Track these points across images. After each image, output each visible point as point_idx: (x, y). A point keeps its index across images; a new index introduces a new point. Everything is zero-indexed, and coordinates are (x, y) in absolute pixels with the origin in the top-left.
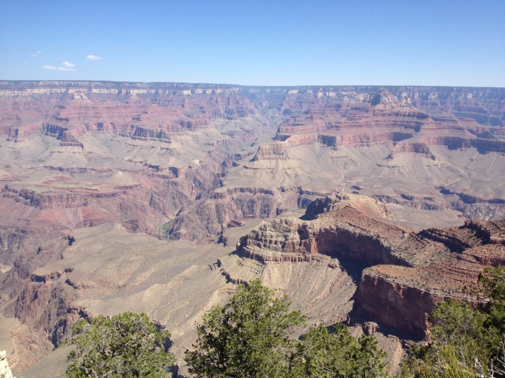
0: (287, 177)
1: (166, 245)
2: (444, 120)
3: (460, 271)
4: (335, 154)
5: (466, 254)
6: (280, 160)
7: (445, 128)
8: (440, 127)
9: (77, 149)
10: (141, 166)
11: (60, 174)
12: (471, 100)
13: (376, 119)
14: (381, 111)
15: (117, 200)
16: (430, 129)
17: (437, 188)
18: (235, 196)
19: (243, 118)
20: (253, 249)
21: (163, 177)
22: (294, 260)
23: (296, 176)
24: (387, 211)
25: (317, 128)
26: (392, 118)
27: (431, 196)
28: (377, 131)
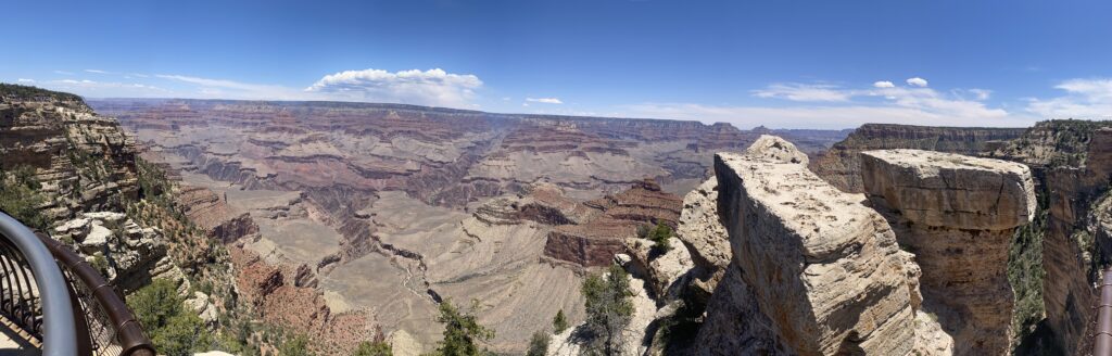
1: (430, 208)
6: (503, 160)
7: (596, 142)
9: (388, 145)
10: (422, 159)
11: (377, 159)
15: (406, 178)
16: (585, 142)
17: (592, 178)
18: (476, 182)
20: (485, 216)
21: (435, 167)
22: (509, 224)
23: (513, 171)
24: (564, 192)
25: (525, 141)
26: (566, 136)
27: (588, 182)
28: (558, 143)
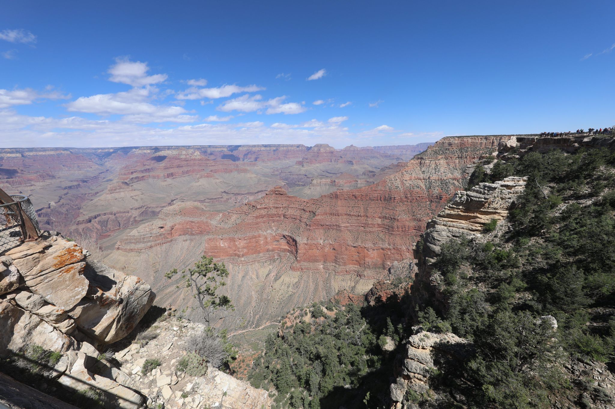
4: (164, 183)
13: (183, 163)
14: (185, 158)
17: (223, 192)
19: (86, 169)
23: (142, 199)
26: (192, 162)
27: (221, 196)
28: (185, 169)
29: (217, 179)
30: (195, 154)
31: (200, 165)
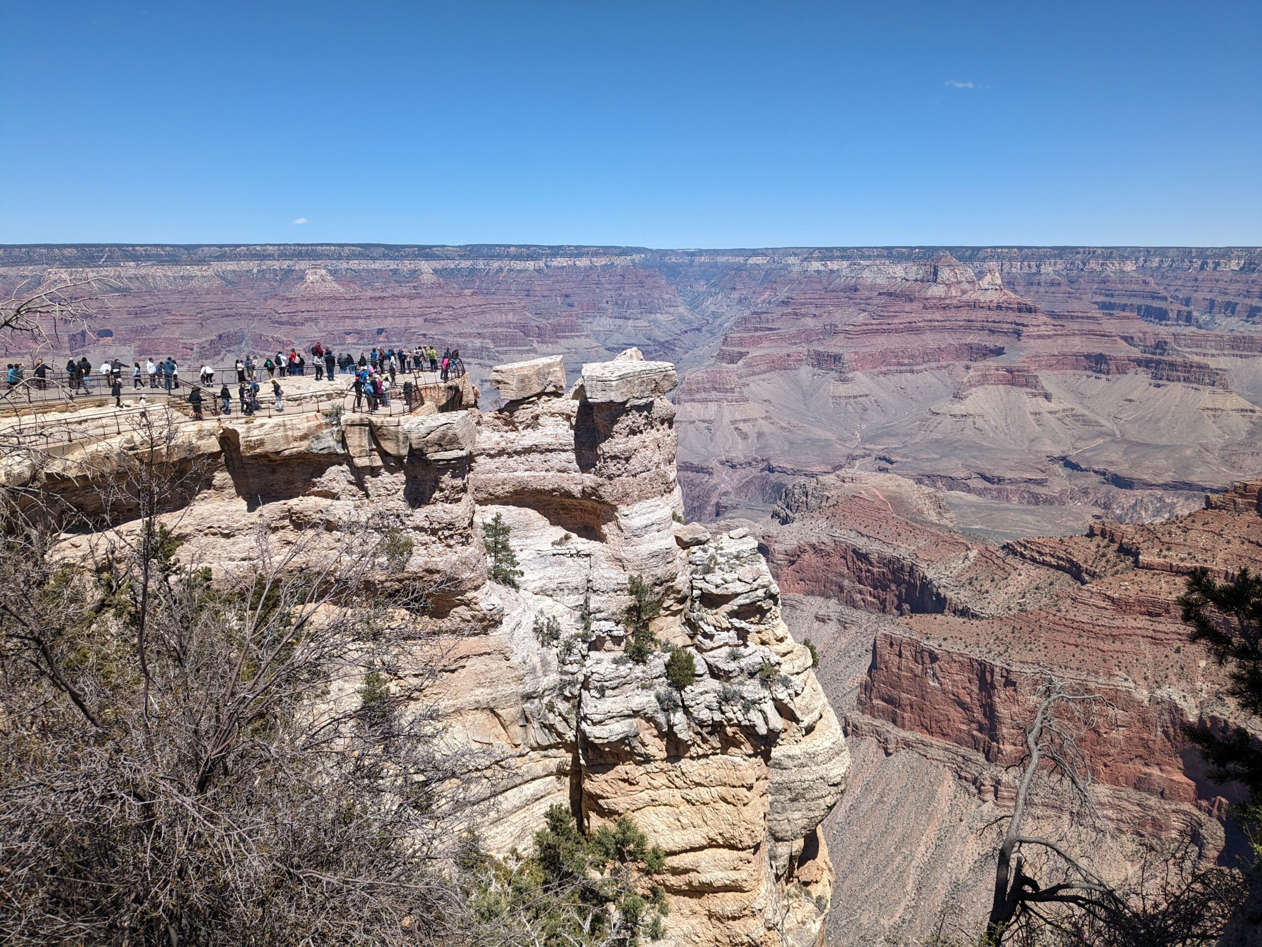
0: (739, 440)
2: (1072, 317)
3: (1075, 625)
4: (843, 389)
5: (1088, 590)
6: (726, 403)
7: (1074, 335)
8: (1064, 332)
12: (1133, 274)
13: (929, 317)
14: (940, 299)
16: (1040, 337)
17: (1053, 460)
24: (940, 507)
25: (807, 336)
26: (963, 315)
27: (1040, 476)
28: (931, 340)
29: (1047, 397)
30: (985, 283)
31: (992, 332)
